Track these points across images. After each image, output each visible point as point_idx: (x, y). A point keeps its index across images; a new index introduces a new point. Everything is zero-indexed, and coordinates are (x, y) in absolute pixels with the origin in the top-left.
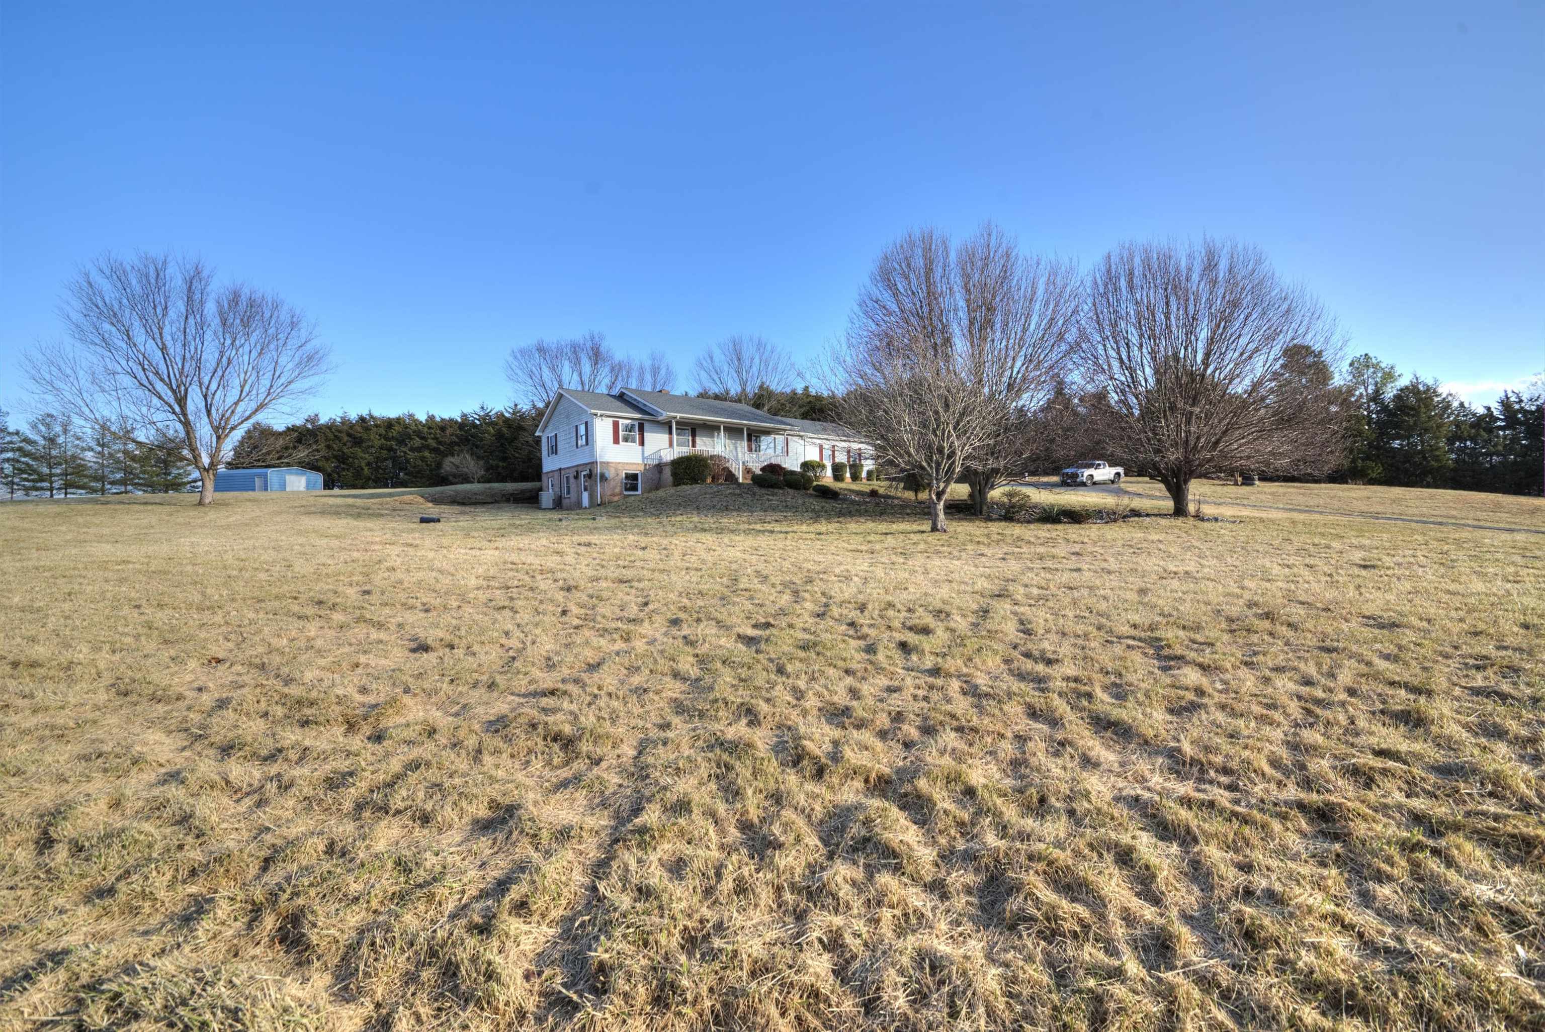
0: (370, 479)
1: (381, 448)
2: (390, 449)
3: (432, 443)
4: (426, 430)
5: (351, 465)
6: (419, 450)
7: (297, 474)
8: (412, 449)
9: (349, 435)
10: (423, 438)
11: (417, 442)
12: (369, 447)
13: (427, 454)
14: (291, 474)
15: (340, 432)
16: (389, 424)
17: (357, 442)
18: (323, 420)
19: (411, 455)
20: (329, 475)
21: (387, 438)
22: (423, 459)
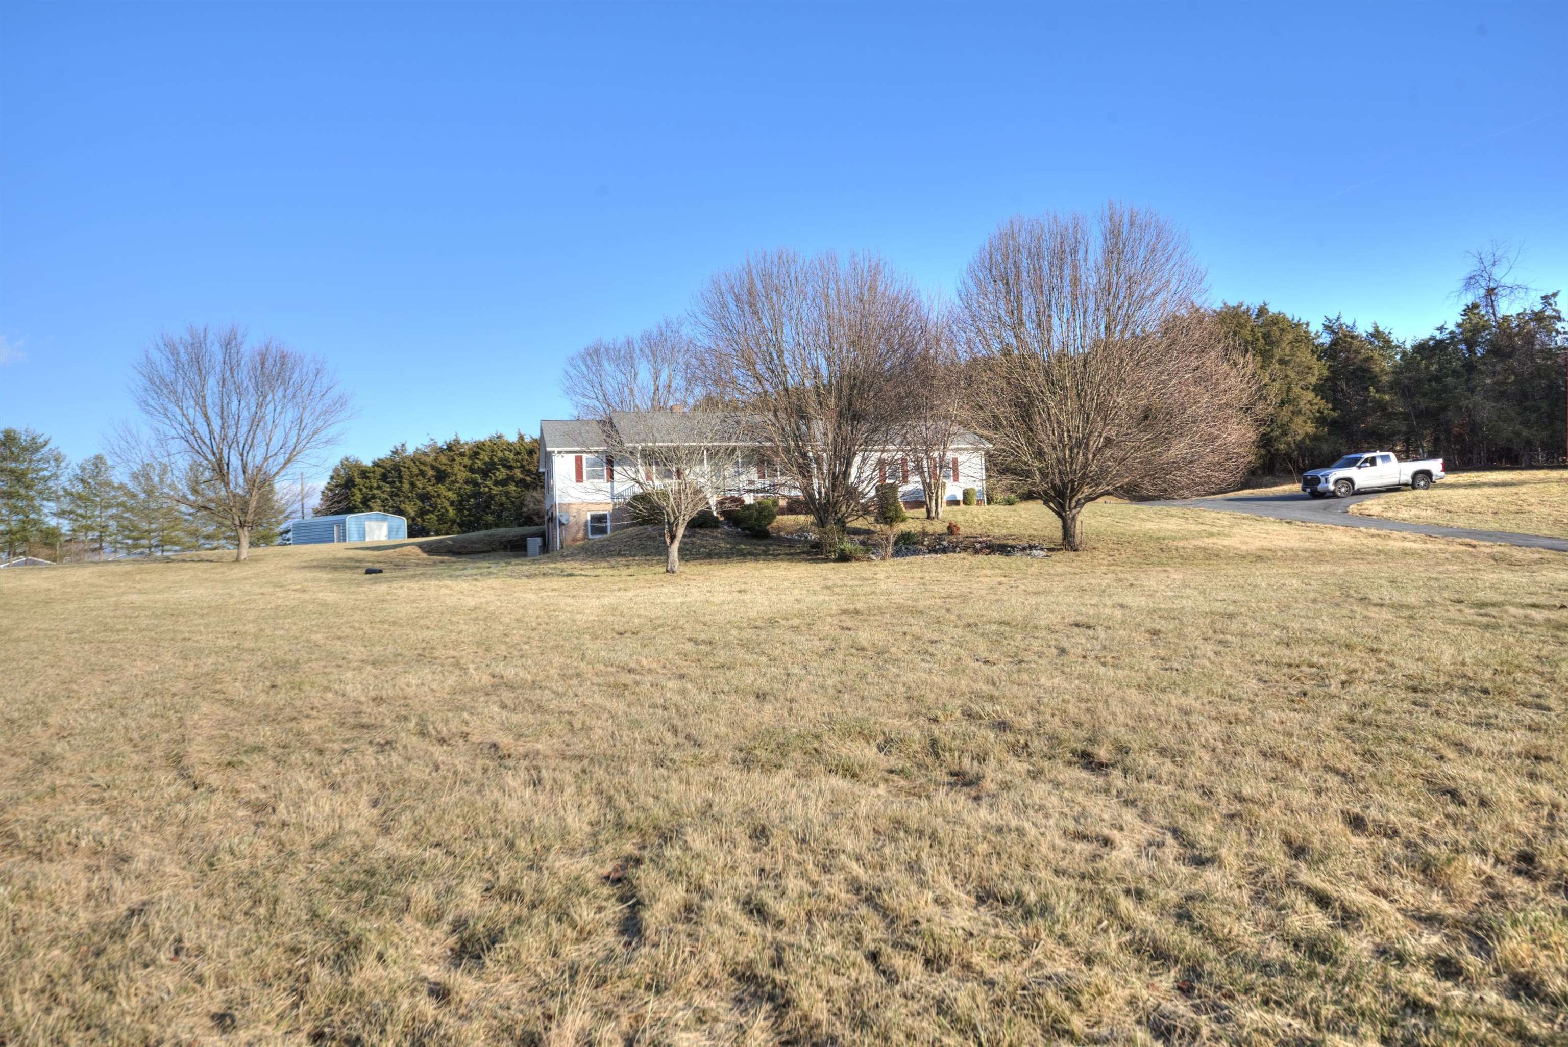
0: (453, 522)
1: (467, 482)
2: (476, 484)
3: (518, 473)
4: (512, 456)
5: (434, 507)
6: (503, 483)
7: (377, 520)
8: (496, 483)
9: (433, 467)
10: (510, 468)
11: (502, 474)
12: (453, 482)
13: (512, 487)
14: (370, 519)
15: (424, 464)
16: (478, 449)
17: (441, 476)
18: (410, 450)
19: (496, 490)
20: (413, 519)
21: (472, 470)
22: (507, 494)
